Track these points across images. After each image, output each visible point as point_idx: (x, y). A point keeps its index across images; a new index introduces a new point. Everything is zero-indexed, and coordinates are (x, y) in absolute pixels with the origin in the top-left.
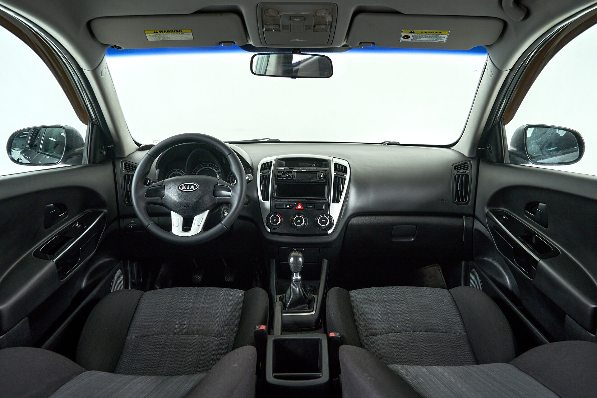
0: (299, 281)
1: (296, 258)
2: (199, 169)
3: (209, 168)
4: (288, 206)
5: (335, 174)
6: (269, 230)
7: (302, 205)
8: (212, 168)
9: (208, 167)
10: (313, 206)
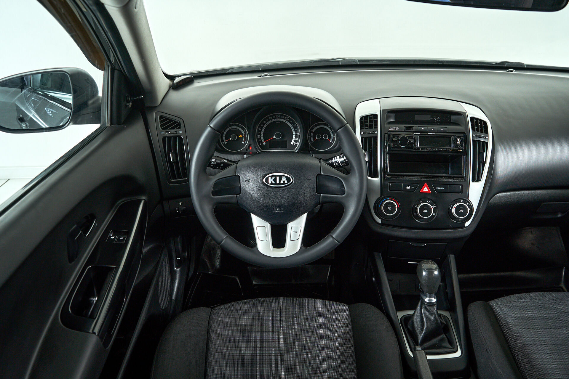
0: (435, 305)
1: (430, 271)
2: (267, 122)
3: (281, 120)
4: (408, 188)
5: (474, 135)
6: (379, 221)
7: (430, 187)
8: (285, 121)
9: (279, 120)
10: (446, 188)
